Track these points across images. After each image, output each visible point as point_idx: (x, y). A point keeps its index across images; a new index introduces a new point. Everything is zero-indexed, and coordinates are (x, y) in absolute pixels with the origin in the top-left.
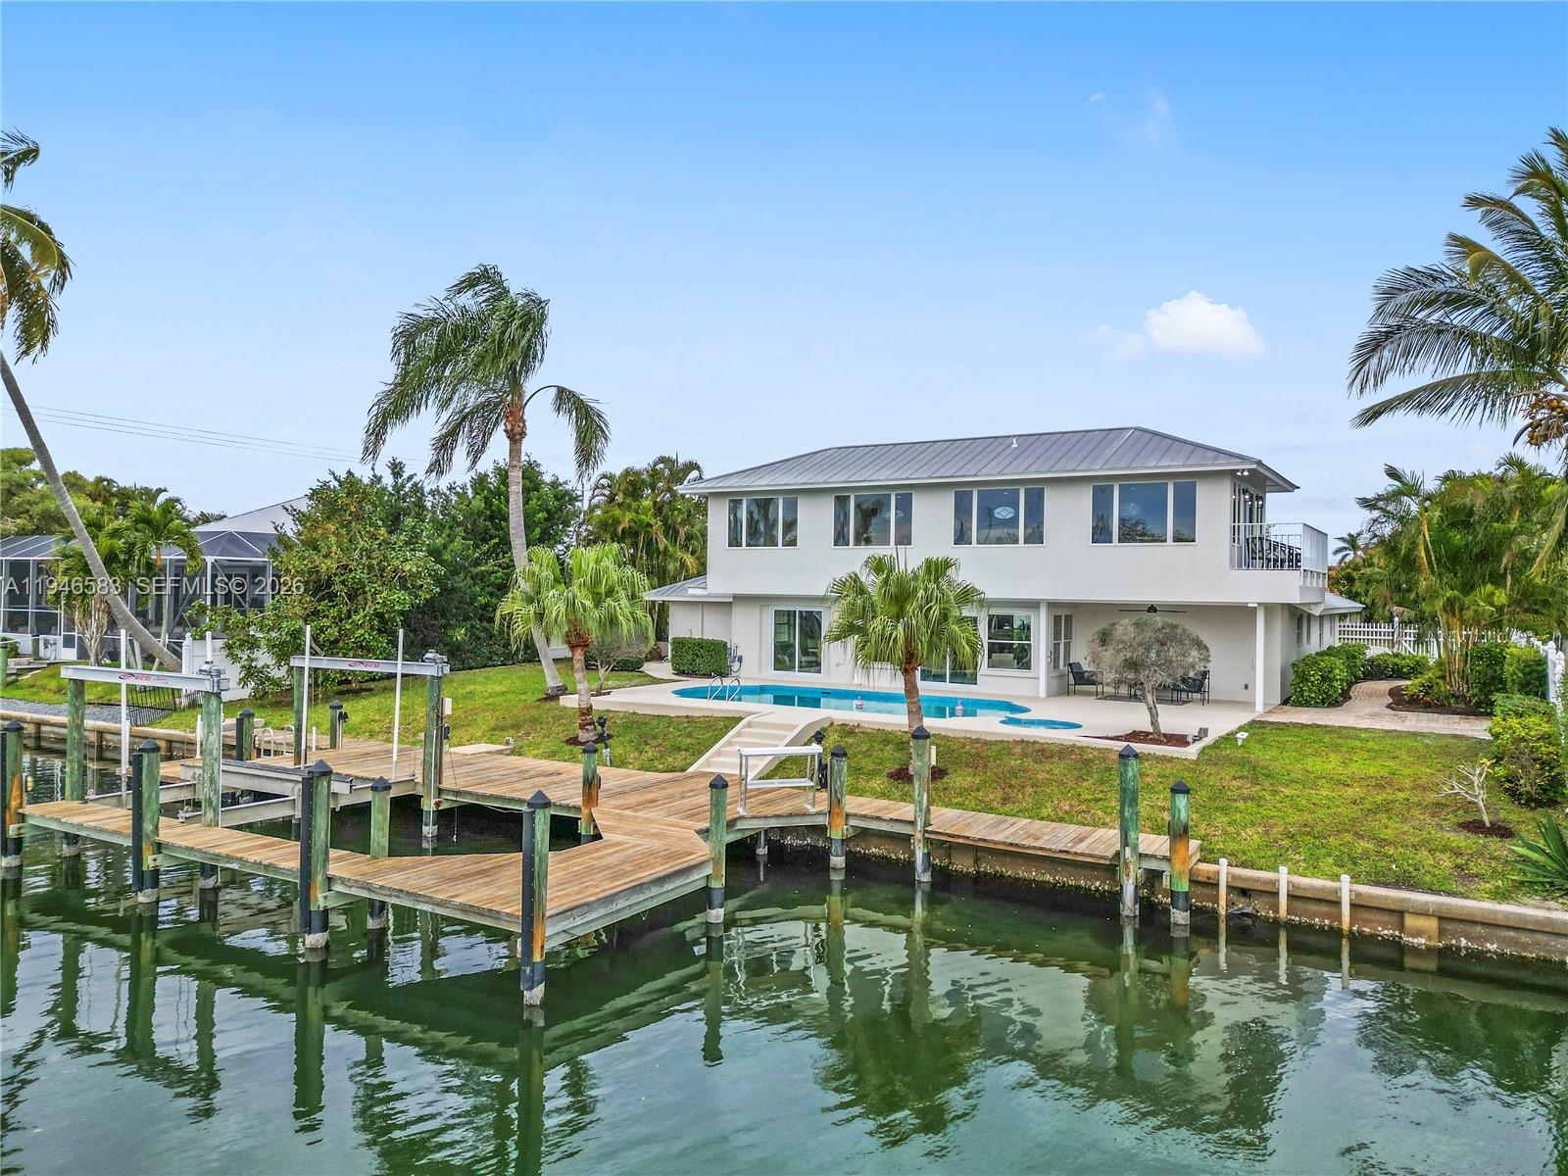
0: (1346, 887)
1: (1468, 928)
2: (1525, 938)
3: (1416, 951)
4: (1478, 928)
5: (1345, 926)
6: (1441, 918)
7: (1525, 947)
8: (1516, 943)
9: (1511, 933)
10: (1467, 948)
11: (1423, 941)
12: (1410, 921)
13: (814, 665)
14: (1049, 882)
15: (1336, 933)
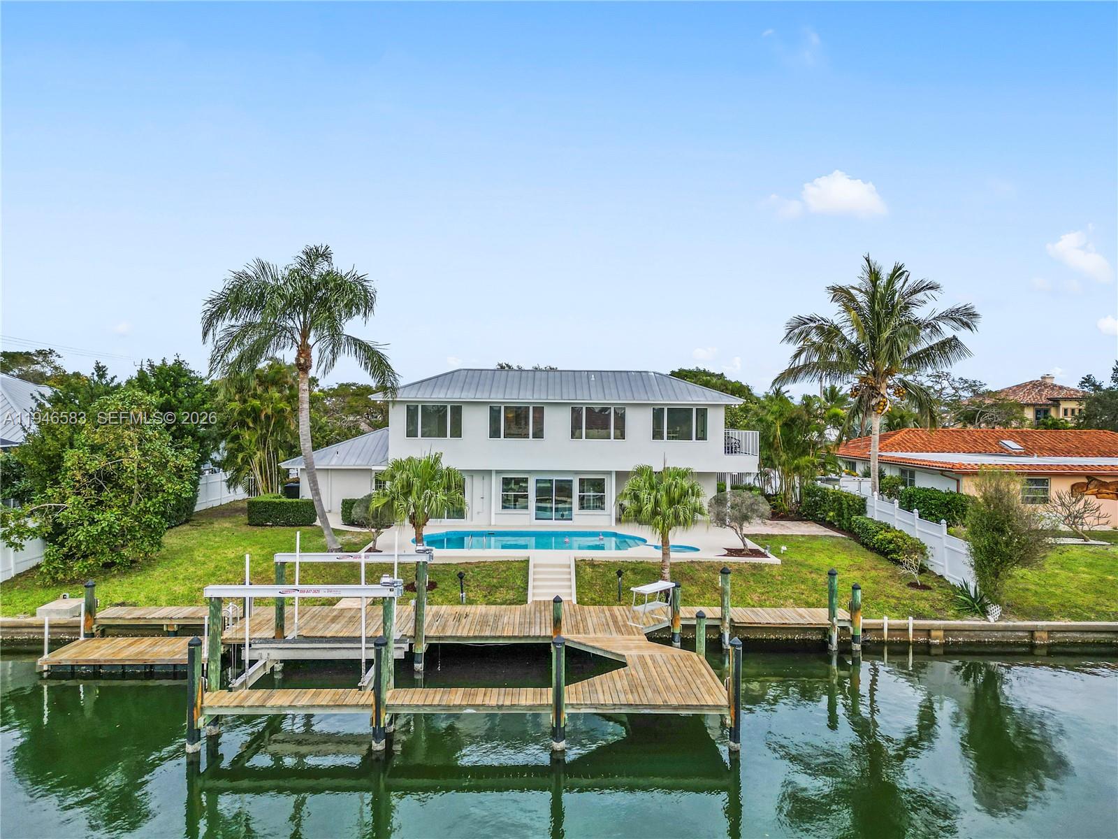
0: (911, 622)
1: (952, 633)
2: (972, 634)
3: (935, 645)
4: (956, 632)
5: (911, 640)
6: (945, 631)
7: (972, 637)
8: (969, 636)
9: (967, 633)
10: (952, 641)
11: (938, 641)
12: (933, 633)
13: (459, 513)
14: (772, 639)
15: (908, 643)
